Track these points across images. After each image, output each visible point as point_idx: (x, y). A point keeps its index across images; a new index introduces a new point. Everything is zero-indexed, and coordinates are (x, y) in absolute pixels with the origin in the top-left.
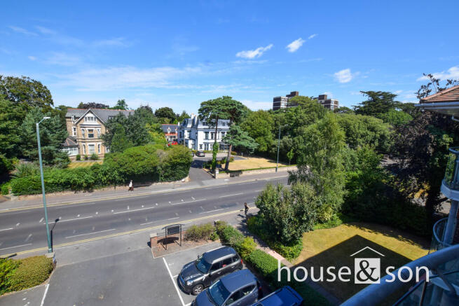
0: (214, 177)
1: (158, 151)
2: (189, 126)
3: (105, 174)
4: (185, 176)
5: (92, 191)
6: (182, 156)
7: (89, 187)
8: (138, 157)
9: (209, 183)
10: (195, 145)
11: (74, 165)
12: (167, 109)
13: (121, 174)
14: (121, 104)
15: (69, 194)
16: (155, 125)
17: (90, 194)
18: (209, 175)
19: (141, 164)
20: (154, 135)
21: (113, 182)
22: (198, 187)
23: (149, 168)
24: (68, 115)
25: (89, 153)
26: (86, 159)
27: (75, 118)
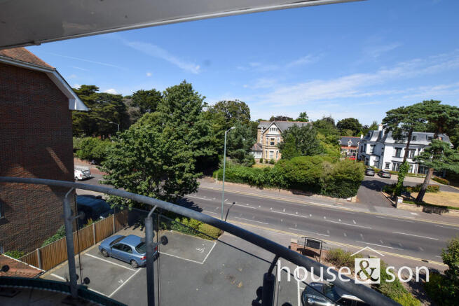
0: (395, 206)
1: (325, 163)
2: (374, 139)
3: (273, 177)
4: (352, 195)
5: (261, 189)
6: (349, 172)
7: (260, 185)
8: (302, 166)
9: (384, 211)
10: (378, 163)
11: (258, 166)
12: (352, 120)
13: (285, 179)
14: (303, 117)
15: (246, 186)
16: (331, 137)
17: (260, 191)
18: (388, 202)
19: (304, 172)
20: (328, 147)
21: (278, 185)
22: (367, 211)
23: (311, 178)
24: (259, 126)
25: (269, 158)
26: (267, 162)
27: (264, 129)
